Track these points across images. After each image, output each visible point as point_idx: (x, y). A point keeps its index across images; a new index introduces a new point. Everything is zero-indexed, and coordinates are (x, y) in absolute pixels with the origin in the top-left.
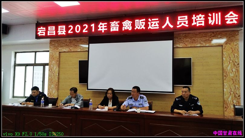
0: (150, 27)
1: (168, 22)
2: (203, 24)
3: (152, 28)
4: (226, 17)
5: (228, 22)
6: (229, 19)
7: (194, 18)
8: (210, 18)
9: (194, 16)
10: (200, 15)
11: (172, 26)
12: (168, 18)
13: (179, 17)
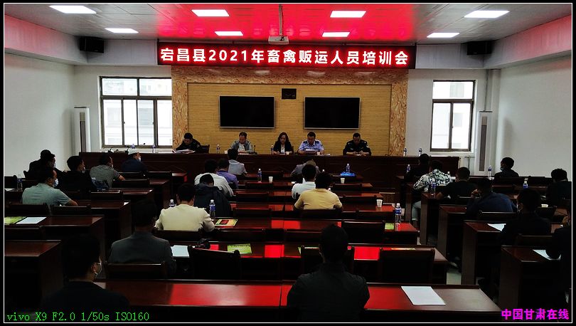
0: (317, 61)
1: (337, 57)
2: (374, 63)
3: (319, 63)
4: (396, 56)
5: (398, 63)
6: (399, 60)
7: (365, 55)
8: (380, 57)
9: (365, 52)
10: (371, 52)
11: (341, 62)
12: (337, 52)
13: (350, 52)
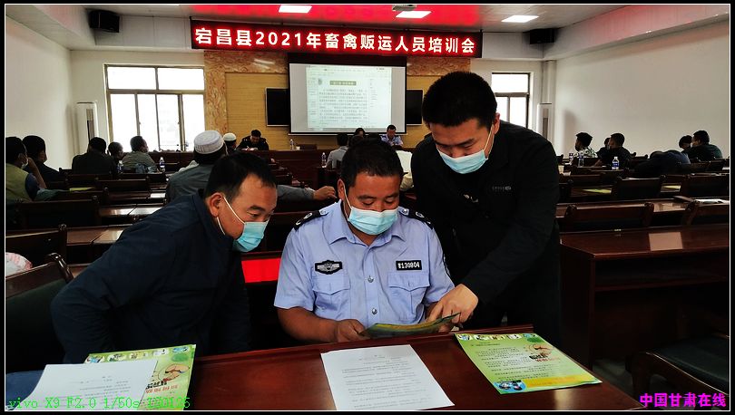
0: (380, 48)
1: (402, 43)
2: (440, 51)
3: (383, 49)
4: (463, 44)
5: (465, 51)
6: (466, 48)
7: (431, 41)
8: (447, 44)
10: (438, 39)
11: (407, 49)
12: (402, 38)
13: (415, 39)
